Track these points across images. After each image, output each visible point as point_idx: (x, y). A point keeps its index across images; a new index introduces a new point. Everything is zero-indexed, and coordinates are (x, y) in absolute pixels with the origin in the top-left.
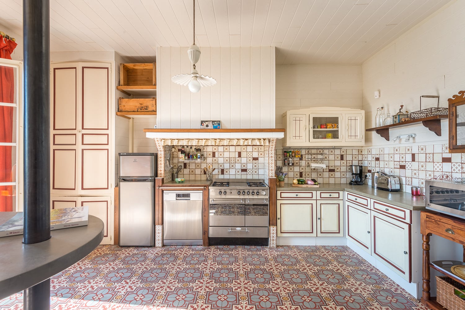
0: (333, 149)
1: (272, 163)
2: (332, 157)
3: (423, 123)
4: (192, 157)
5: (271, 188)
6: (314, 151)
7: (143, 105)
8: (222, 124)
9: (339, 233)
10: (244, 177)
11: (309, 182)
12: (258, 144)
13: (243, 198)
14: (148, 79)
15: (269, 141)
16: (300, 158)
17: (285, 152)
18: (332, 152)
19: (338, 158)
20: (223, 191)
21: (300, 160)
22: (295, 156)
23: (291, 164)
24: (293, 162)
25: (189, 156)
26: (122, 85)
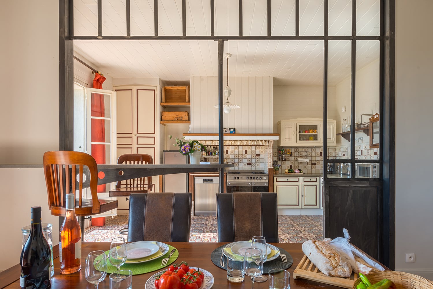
0: (315, 148)
1: (270, 158)
2: (313, 154)
3: (363, 131)
4: (211, 154)
5: (269, 175)
6: (300, 150)
7: (178, 117)
8: (236, 131)
9: (317, 206)
10: (249, 169)
11: (296, 171)
12: (261, 144)
13: (250, 181)
14: (180, 97)
15: (269, 142)
16: (290, 155)
17: (280, 150)
18: (314, 150)
19: (318, 154)
20: (236, 177)
21: (290, 156)
22: (287, 153)
23: (284, 159)
24: (285, 158)
25: (209, 153)
26: (164, 102)
